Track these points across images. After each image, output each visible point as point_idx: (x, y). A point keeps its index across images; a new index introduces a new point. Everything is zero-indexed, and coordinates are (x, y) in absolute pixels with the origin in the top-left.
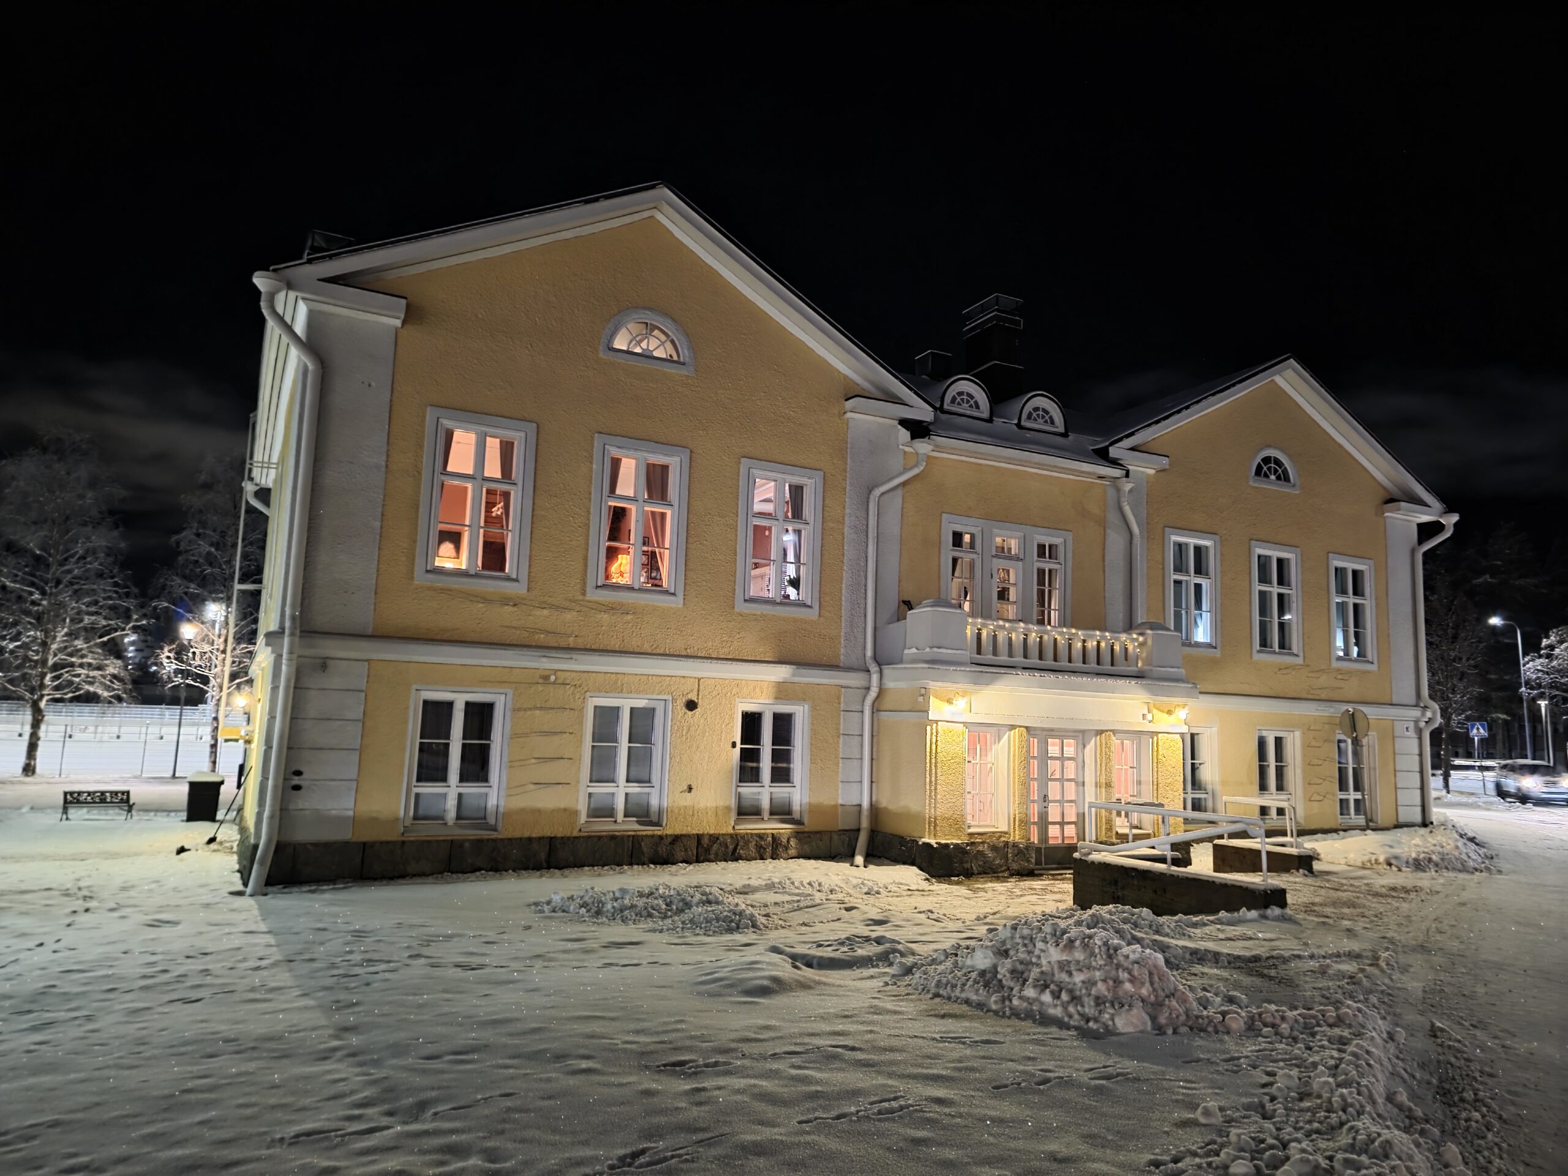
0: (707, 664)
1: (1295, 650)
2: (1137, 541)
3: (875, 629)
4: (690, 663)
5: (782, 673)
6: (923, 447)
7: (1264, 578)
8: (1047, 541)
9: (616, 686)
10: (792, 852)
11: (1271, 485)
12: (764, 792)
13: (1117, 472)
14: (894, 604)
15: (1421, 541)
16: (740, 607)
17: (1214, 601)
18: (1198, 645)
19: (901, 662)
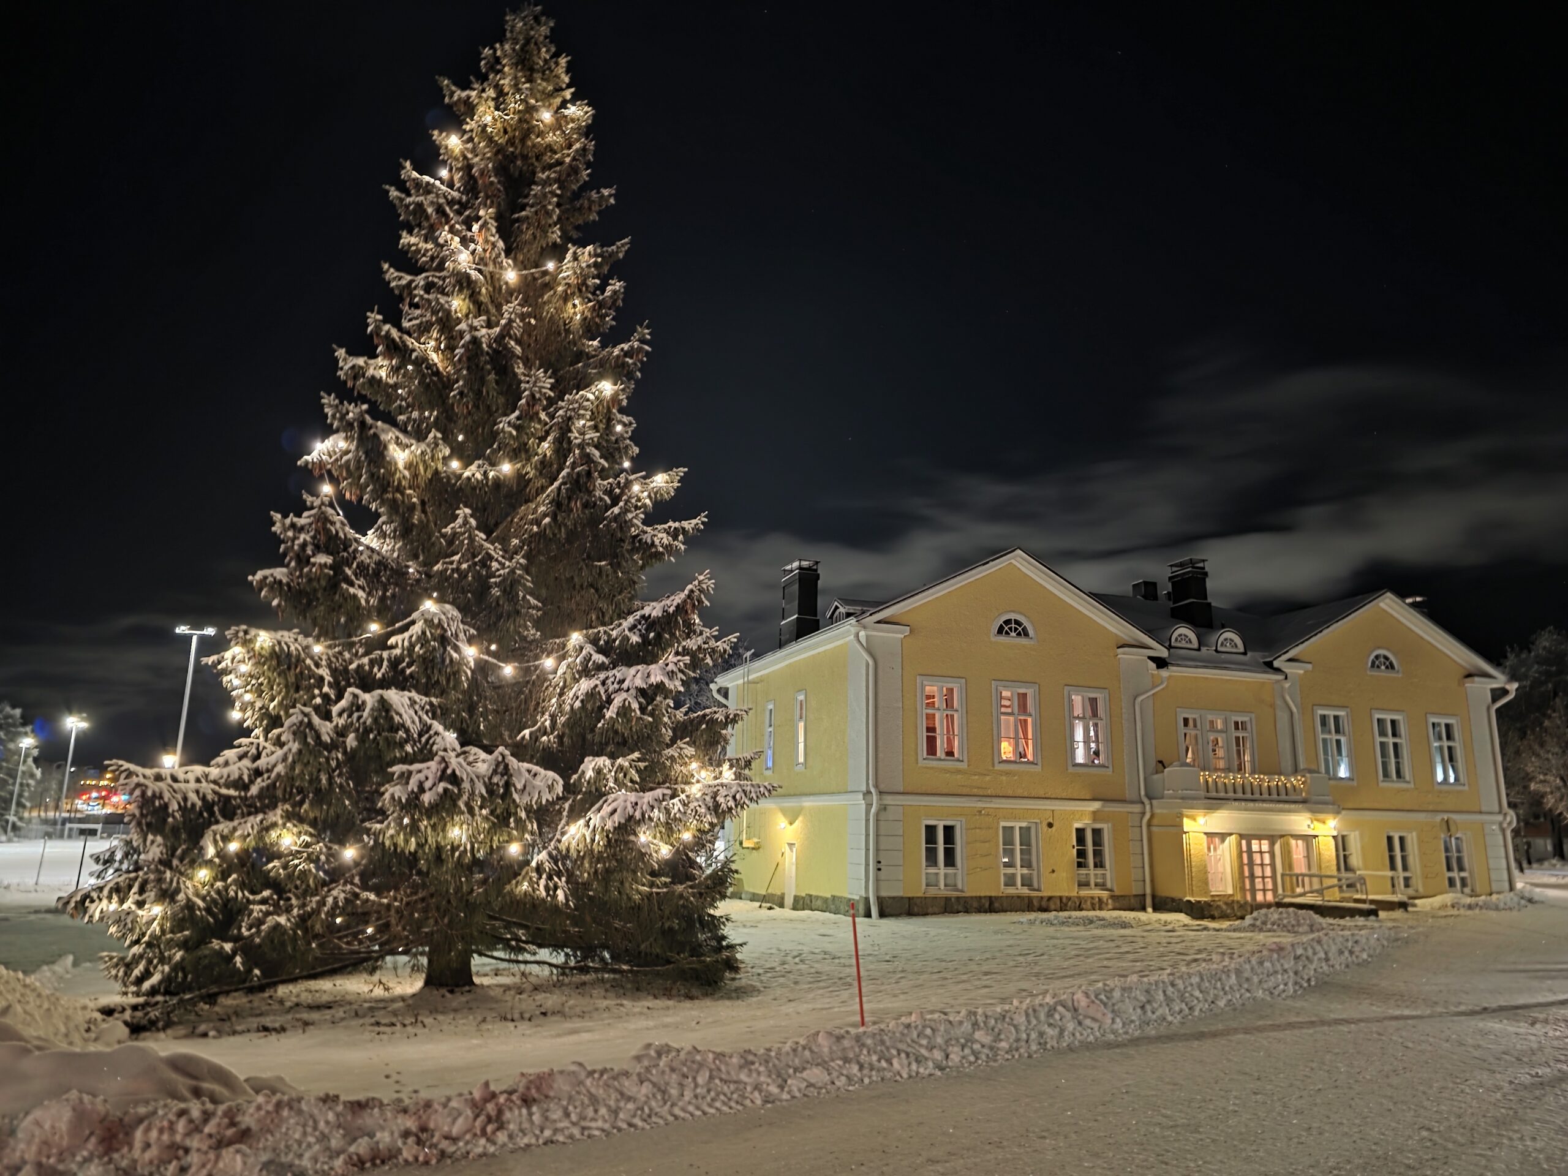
0: (1057, 802)
1: (1407, 778)
2: (1296, 716)
3: (1145, 779)
4: (1048, 802)
5: (1096, 805)
6: (1164, 673)
7: (1383, 733)
8: (1240, 719)
9: (1013, 815)
10: (1110, 907)
11: (1383, 673)
12: (1092, 872)
13: (1280, 677)
14: (1152, 763)
15: (1494, 700)
16: (1071, 769)
17: (1350, 751)
18: (1342, 779)
19: (1162, 798)
